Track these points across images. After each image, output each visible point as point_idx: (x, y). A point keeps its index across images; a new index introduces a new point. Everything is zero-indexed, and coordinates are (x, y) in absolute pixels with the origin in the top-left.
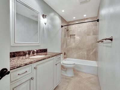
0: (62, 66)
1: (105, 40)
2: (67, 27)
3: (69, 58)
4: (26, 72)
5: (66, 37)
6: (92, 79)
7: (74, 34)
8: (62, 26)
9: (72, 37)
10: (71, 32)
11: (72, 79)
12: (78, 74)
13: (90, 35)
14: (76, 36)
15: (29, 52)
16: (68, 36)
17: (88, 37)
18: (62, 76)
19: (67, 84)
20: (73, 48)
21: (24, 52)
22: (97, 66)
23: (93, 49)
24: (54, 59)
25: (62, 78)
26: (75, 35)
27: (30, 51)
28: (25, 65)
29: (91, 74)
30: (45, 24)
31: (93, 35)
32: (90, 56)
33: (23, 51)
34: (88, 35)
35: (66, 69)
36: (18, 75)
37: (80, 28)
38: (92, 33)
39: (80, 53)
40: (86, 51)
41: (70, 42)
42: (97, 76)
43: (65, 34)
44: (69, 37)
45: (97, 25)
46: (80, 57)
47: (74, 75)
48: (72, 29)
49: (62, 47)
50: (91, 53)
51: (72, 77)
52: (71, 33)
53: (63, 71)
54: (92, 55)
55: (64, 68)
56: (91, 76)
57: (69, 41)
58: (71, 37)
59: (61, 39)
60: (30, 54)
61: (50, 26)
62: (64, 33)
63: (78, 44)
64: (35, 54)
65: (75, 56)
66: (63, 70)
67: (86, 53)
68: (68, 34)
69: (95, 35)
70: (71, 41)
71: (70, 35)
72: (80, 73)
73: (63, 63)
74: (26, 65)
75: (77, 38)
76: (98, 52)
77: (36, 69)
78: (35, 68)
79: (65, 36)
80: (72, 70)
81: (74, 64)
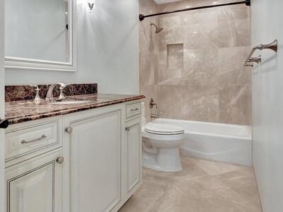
0: (145, 140)
1: (261, 48)
2: (159, 21)
3: (166, 118)
4: (43, 137)
5: (156, 51)
6: (237, 178)
7: (180, 42)
8: (141, 18)
9: (173, 50)
10: (170, 35)
11: (176, 178)
12: (194, 165)
13: (227, 47)
14: (185, 50)
15: (43, 91)
16: (161, 49)
17: (221, 51)
18: (144, 172)
19: (163, 192)
20: (178, 87)
21: (27, 89)
22: (251, 139)
23: (239, 87)
24: (120, 110)
25: (143, 178)
26: (182, 45)
27: (45, 87)
28: (40, 117)
29: (234, 164)
30: (91, 6)
31: (238, 45)
32: (228, 111)
33: (24, 87)
34: (223, 45)
35: (158, 149)
36: (23, 142)
37: (198, 25)
38: (232, 41)
39: (200, 101)
40: (218, 96)
41: (168, 66)
42: (252, 168)
43: (151, 41)
44: (165, 52)
45: (246, 16)
46: (201, 113)
47: (181, 169)
48: (173, 27)
49: (142, 80)
50: (234, 101)
51: (177, 174)
52: (170, 39)
53: (147, 157)
54: (234, 106)
55: (151, 147)
56: (233, 168)
57: (162, 62)
58: (170, 53)
59: (140, 57)
60: (45, 96)
61: (104, 15)
62: (149, 40)
63: (191, 72)
64: (61, 97)
65: (185, 110)
66: (147, 153)
67: (216, 102)
68: (161, 43)
69: (243, 45)
70: (170, 64)
71: (168, 45)
72: (201, 161)
73: (146, 130)
74: (44, 117)
75: (190, 55)
76: (251, 97)
77: (70, 133)
78: (66, 130)
79: (151, 48)
80: (176, 152)
81: (182, 132)
